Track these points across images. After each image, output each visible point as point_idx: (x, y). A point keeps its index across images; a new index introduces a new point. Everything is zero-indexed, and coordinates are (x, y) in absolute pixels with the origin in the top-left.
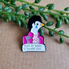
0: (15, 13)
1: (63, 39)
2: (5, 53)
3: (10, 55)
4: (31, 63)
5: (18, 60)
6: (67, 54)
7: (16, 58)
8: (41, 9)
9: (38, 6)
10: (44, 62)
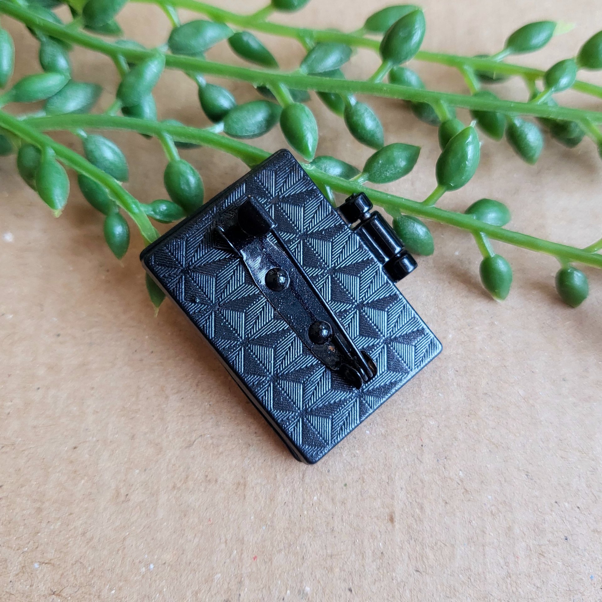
2: (56, 398)
7: (133, 437)
8: (326, 54)
9: (300, 34)
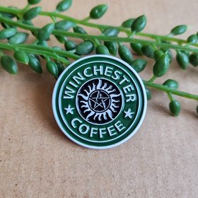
0: (35, 44)
1: (177, 104)
2: (8, 164)
3: (23, 172)
4: (87, 191)
5: (48, 184)
6: (189, 161)
7: (41, 179)
9: (100, 27)
10: (125, 187)
